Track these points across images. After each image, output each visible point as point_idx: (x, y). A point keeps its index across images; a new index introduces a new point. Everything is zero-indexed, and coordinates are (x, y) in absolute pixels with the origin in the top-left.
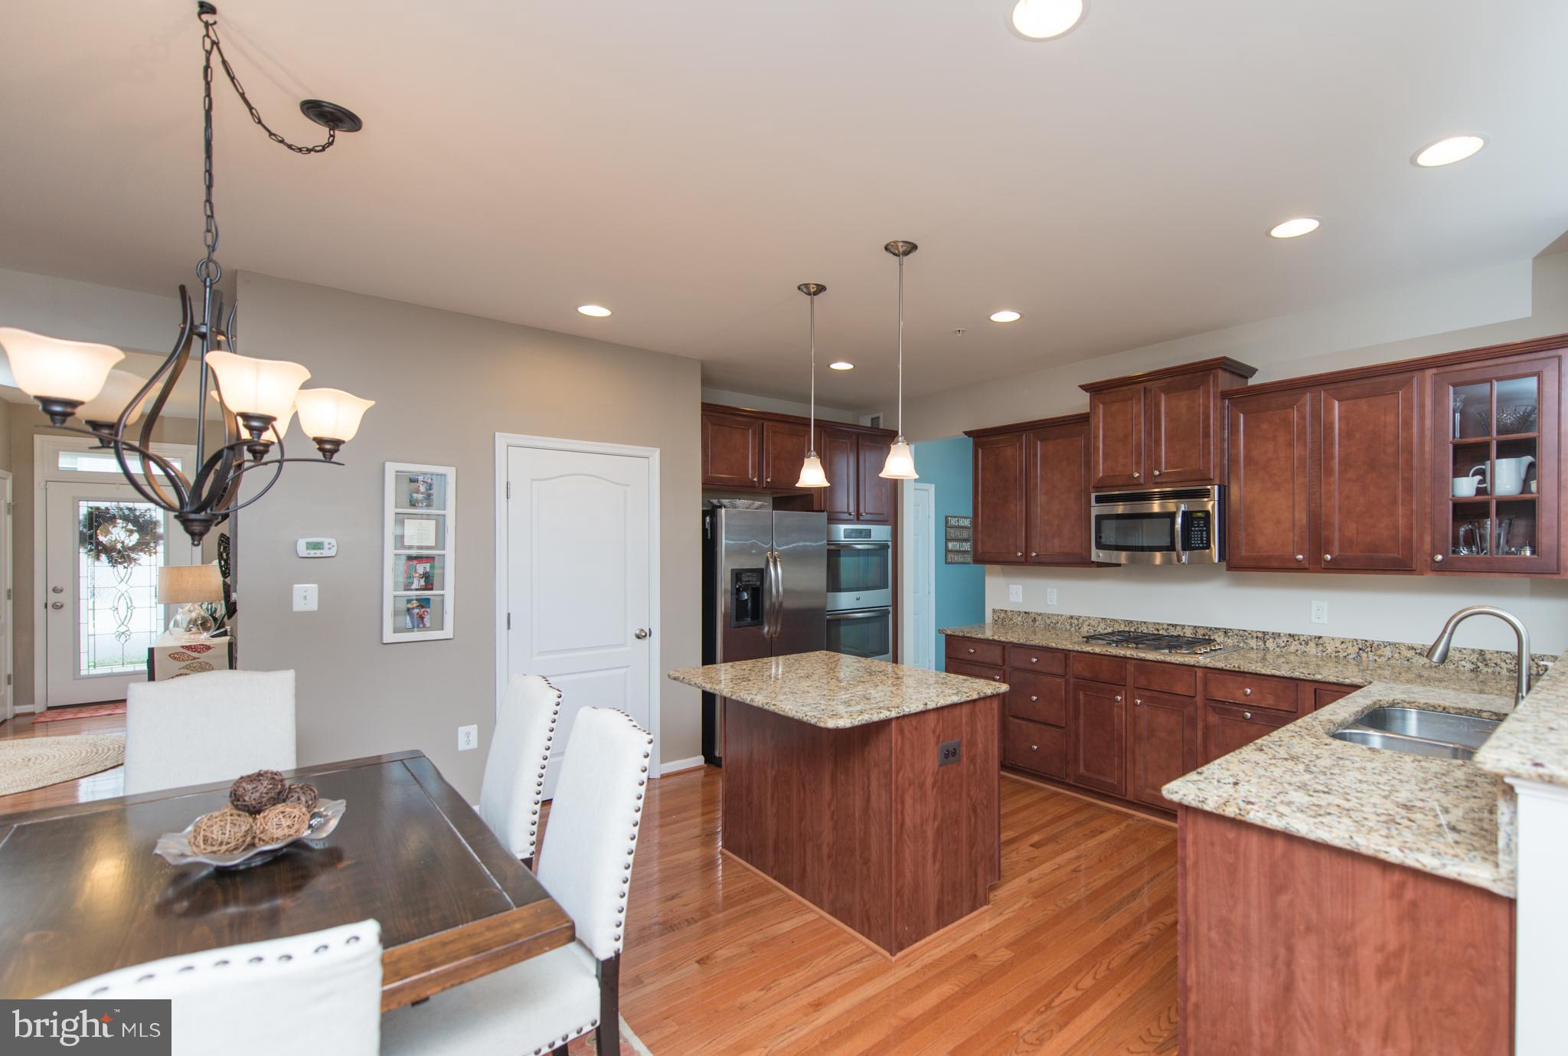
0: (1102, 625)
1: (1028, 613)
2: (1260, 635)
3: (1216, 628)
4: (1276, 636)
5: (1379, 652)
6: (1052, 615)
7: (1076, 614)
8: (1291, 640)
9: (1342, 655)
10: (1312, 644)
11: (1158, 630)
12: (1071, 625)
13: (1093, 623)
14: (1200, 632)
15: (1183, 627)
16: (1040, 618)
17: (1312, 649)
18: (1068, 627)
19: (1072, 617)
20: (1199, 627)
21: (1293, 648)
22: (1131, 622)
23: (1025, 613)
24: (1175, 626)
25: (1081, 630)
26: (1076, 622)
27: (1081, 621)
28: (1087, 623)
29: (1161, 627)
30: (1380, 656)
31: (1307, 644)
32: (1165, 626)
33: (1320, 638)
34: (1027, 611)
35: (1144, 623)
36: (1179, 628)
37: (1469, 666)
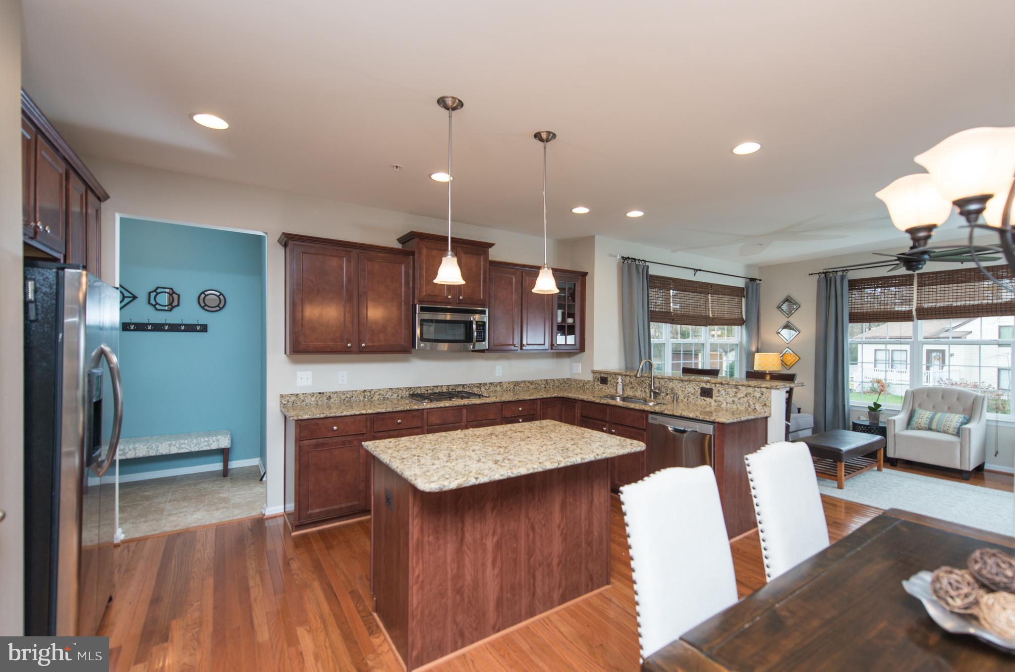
0: (390, 393)
1: (323, 393)
2: (478, 385)
3: (459, 385)
4: (485, 384)
5: (520, 386)
6: (347, 392)
7: (368, 388)
8: (491, 385)
9: (508, 389)
10: (498, 386)
11: (427, 391)
12: (364, 397)
13: (382, 392)
14: (451, 388)
15: (442, 386)
16: (335, 395)
17: (498, 388)
18: (362, 398)
19: (365, 391)
20: (450, 385)
21: (491, 389)
22: (410, 388)
23: (320, 393)
24: (437, 387)
25: (373, 399)
26: (368, 394)
27: (372, 392)
28: (378, 394)
29: (429, 389)
30: (520, 387)
31: (497, 386)
32: (432, 388)
33: (501, 383)
34: (321, 391)
35: (419, 387)
36: (439, 388)
37: (544, 386)
